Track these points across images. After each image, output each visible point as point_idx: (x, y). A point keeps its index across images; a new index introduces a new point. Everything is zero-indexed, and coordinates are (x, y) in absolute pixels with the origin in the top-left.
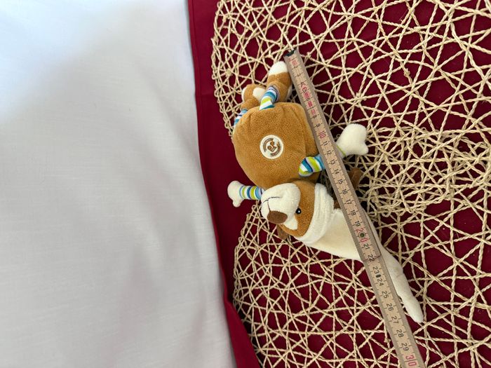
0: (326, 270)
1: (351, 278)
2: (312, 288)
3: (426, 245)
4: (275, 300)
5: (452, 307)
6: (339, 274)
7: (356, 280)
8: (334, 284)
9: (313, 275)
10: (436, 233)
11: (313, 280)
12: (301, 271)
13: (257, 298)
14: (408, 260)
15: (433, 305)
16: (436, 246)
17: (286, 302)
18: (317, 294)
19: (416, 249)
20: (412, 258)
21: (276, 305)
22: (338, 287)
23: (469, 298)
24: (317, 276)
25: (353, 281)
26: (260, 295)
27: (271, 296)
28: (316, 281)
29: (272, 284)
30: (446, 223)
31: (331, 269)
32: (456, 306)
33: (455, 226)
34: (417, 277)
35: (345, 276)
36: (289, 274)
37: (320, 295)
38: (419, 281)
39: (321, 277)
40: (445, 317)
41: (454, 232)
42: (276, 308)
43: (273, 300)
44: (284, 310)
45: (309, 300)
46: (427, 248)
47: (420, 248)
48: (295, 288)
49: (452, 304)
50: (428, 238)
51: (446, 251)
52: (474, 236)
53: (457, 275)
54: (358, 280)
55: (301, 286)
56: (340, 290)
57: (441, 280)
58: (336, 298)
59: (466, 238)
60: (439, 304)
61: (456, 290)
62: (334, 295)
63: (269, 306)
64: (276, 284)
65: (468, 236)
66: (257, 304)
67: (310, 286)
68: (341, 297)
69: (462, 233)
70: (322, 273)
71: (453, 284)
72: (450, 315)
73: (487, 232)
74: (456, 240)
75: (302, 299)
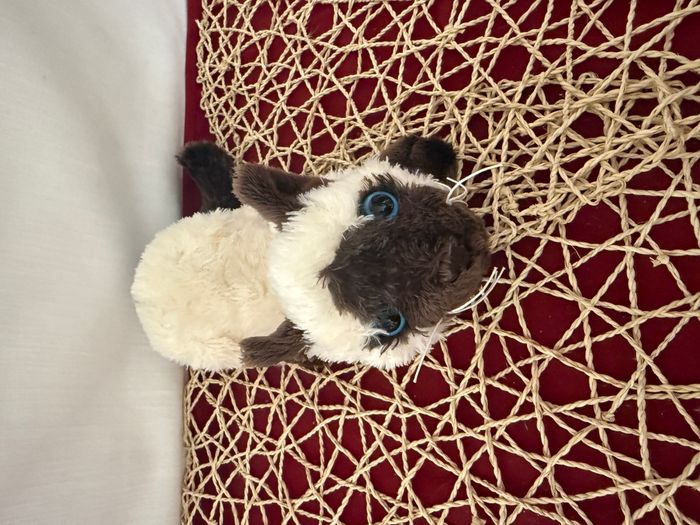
0: (346, 389)
1: (392, 397)
2: (325, 437)
3: (522, 290)
4: (260, 478)
5: (597, 411)
6: (371, 391)
7: (402, 399)
8: (362, 415)
9: (325, 408)
10: (538, 262)
11: (325, 419)
12: (305, 406)
13: (229, 481)
14: (492, 328)
15: (556, 414)
16: (540, 286)
17: (280, 478)
18: (334, 447)
19: (505, 304)
20: (500, 323)
21: (262, 489)
22: (369, 420)
23: (627, 379)
24: (332, 408)
25: (396, 402)
26: (233, 475)
27: (253, 473)
28: (328, 420)
29: (254, 445)
30: (552, 235)
31: (356, 384)
32: (605, 407)
33: (569, 237)
34: (515, 362)
35: (382, 394)
36: (283, 418)
37: (339, 448)
38: (520, 368)
39: (338, 407)
40: (587, 437)
41: (569, 247)
42: (263, 495)
43: (256, 480)
44: (276, 495)
45: (319, 465)
46: (525, 294)
47: (513, 300)
48: (294, 444)
49: (595, 401)
50: (525, 273)
51: (562, 291)
52: (609, 245)
53: (593, 335)
54: (405, 395)
55: (305, 438)
56: (374, 425)
57: (565, 355)
58: (369, 446)
59: (593, 254)
60: (566, 409)
61: (598, 370)
62: (364, 440)
63: (250, 495)
64: (260, 445)
65: (597, 249)
66: (228, 495)
67: (321, 433)
68: (378, 442)
69: (584, 245)
70: (340, 400)
71: (589, 356)
72: (597, 430)
73: (633, 231)
74: (578, 264)
75: (308, 466)
